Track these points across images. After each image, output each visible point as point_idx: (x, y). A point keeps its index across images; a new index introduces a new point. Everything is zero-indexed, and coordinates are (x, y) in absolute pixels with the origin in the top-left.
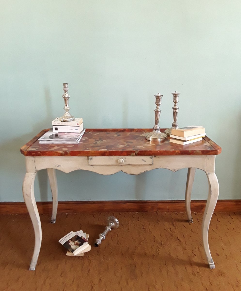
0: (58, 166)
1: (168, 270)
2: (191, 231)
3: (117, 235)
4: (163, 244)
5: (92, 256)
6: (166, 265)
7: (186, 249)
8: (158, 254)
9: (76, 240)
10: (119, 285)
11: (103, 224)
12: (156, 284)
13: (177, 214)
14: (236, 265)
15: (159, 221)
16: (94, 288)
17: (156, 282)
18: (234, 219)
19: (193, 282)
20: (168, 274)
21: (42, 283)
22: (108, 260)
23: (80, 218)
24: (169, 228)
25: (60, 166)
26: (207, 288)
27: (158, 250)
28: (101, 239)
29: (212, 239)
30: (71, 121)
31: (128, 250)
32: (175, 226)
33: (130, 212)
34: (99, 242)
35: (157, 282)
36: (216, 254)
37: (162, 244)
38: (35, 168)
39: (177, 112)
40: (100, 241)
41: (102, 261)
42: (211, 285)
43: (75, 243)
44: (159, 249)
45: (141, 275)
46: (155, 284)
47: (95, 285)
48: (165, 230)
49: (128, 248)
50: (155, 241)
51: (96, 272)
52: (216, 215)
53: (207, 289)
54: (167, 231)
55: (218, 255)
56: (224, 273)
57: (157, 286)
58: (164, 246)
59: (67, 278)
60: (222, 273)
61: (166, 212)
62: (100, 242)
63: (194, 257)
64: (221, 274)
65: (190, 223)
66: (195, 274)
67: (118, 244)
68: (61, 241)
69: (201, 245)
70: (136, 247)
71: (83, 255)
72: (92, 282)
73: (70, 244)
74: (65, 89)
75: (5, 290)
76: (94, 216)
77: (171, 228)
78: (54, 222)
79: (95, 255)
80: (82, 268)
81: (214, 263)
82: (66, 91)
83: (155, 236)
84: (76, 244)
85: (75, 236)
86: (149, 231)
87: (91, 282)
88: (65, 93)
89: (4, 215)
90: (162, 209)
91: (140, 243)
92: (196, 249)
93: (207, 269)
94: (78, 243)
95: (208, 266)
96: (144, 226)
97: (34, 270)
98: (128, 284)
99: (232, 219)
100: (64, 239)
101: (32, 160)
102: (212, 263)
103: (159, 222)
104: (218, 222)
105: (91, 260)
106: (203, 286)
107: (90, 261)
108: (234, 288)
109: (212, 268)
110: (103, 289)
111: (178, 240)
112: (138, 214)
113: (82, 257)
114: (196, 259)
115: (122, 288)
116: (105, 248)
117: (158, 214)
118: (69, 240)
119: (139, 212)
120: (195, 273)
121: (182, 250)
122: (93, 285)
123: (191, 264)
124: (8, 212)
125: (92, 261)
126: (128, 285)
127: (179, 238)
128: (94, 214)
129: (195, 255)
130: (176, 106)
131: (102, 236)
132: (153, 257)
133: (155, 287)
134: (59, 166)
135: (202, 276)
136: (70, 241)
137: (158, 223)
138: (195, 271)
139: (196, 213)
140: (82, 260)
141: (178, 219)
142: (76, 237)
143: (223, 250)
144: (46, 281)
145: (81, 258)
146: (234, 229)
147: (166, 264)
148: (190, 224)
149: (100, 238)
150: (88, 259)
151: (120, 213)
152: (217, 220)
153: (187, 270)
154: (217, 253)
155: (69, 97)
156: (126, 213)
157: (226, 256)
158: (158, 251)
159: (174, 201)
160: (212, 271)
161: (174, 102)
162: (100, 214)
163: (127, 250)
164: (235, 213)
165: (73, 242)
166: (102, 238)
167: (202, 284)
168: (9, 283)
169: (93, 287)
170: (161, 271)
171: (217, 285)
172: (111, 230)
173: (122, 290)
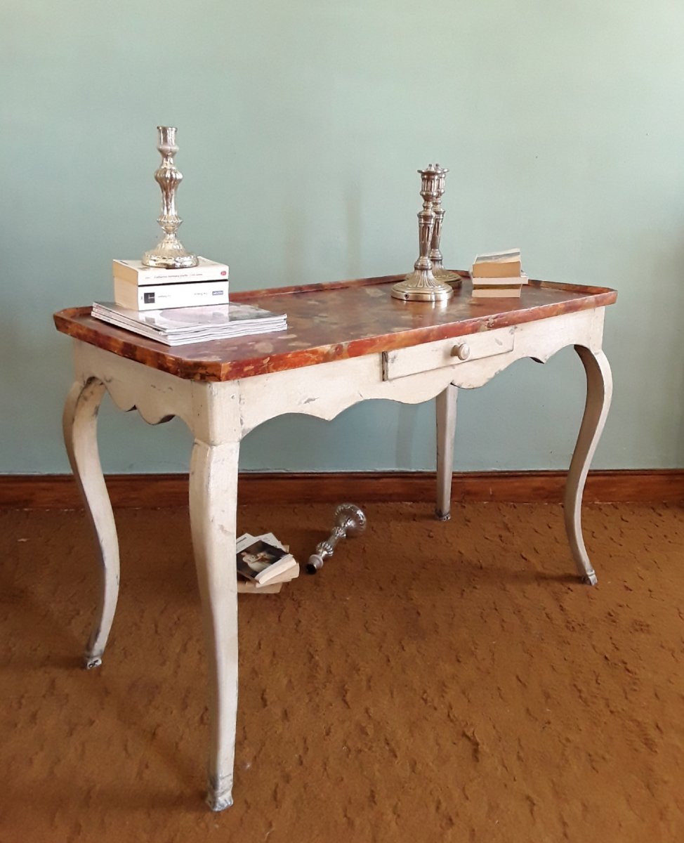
1: (503, 620)
2: (554, 543)
3: (361, 551)
4: (483, 567)
5: (303, 592)
6: (496, 610)
7: (545, 579)
8: (474, 588)
9: (261, 551)
10: (380, 650)
12: (476, 648)
13: (515, 507)
14: (678, 610)
15: (469, 521)
16: (317, 658)
17: (474, 643)
18: (664, 517)
19: (569, 644)
20: (503, 627)
21: (178, 651)
22: (346, 600)
24: (497, 536)
27: (474, 580)
28: (323, 555)
29: (611, 556)
31: (395, 580)
32: (511, 530)
33: (391, 501)
34: (318, 562)
35: (477, 644)
36: (623, 588)
37: (481, 568)
40: (319, 559)
41: (331, 603)
42: (617, 649)
43: (257, 557)
44: (477, 579)
45: (436, 631)
46: (473, 649)
47: (317, 651)
48: (487, 539)
49: (395, 576)
50: (462, 562)
51: (317, 625)
52: (617, 508)
53: (606, 658)
54: (491, 541)
55: (628, 589)
56: (648, 626)
57: (477, 651)
58: (488, 572)
61: (485, 503)
62: (321, 563)
63: (567, 593)
66: (573, 627)
67: (366, 567)
70: (414, 572)
71: (278, 591)
72: (310, 646)
73: (244, 559)
76: (296, 510)
77: (502, 535)
79: (309, 591)
80: (279, 617)
83: (463, 552)
84: (262, 560)
85: (257, 543)
86: (444, 542)
87: (308, 646)
89: (48, 510)
90: (476, 494)
91: (425, 565)
94: (265, 557)
96: (431, 531)
98: (403, 648)
99: (660, 515)
103: (469, 523)
104: (623, 522)
105: (302, 600)
106: (596, 652)
107: (299, 603)
108: (675, 655)
111: (523, 560)
112: (411, 506)
113: (275, 594)
115: (387, 657)
116: (335, 575)
117: (464, 507)
118: (241, 552)
119: (414, 501)
120: (573, 624)
122: (312, 653)
123: (562, 607)
125: (303, 602)
126: (404, 650)
127: (525, 556)
128: (295, 508)
129: (569, 589)
131: (326, 550)
132: (462, 594)
133: (473, 654)
135: (592, 632)
136: (243, 554)
137: (467, 525)
138: (573, 621)
140: (276, 601)
141: (518, 517)
142: (260, 545)
143: (642, 578)
144: (188, 646)
145: (274, 597)
146: (665, 536)
147: (497, 608)
148: (550, 528)
149: (320, 552)
150: (293, 600)
151: (365, 505)
152: (623, 520)
153: (552, 621)
154: (626, 584)
156: (380, 504)
157: (649, 593)
158: (473, 582)
159: (507, 474)
162: (312, 506)
163: (392, 579)
164: (665, 504)
165: (253, 556)
166: (325, 553)
167: (594, 647)
169: (314, 656)
170: (485, 621)
171: (632, 649)
172: (347, 536)
173: (389, 661)
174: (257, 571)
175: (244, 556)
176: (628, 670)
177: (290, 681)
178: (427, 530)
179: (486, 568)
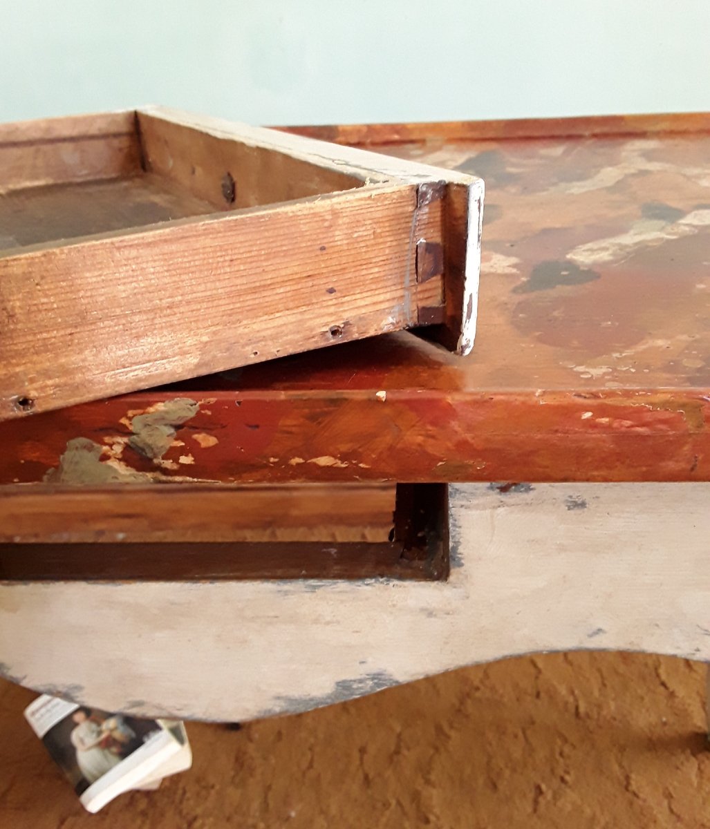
4: (582, 711)
5: (204, 793)
22: (288, 818)
27: (561, 754)
31: (397, 752)
37: (576, 712)
43: (100, 733)
49: (399, 735)
50: (538, 695)
58: (592, 724)
70: (439, 727)
71: (155, 787)
73: (76, 736)
79: (217, 787)
83: (539, 663)
84: (108, 743)
91: (462, 702)
94: (117, 734)
105: (195, 819)
111: (662, 688)
113: (149, 793)
116: (280, 733)
118: (76, 711)
125: (198, 822)
127: (664, 677)
132: (536, 803)
136: (76, 717)
140: (144, 814)
145: (144, 803)
150: (181, 813)
158: (561, 760)
163: (393, 748)
165: (94, 726)
174: (89, 777)
175: (78, 725)
179: (588, 715)
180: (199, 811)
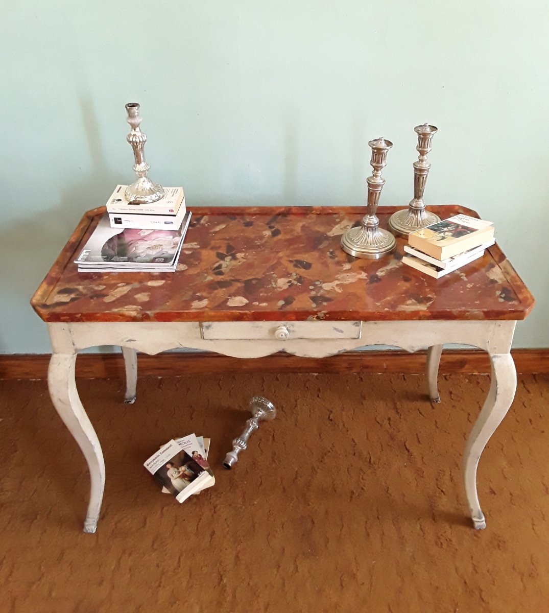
0: (127, 341)
1: (383, 533)
2: (434, 427)
3: (271, 439)
4: (372, 461)
5: (219, 496)
6: (378, 519)
7: (422, 477)
8: (362, 489)
9: (183, 465)
10: (278, 571)
11: (241, 407)
12: (358, 570)
13: (404, 379)
14: (532, 519)
15: (365, 399)
16: (225, 581)
17: (357, 563)
18: (532, 395)
19: (436, 565)
20: (382, 542)
21: (113, 567)
22: (254, 504)
23: (189, 389)
24: (387, 418)
25: (133, 341)
26: (467, 582)
27: (362, 478)
28: (237, 451)
30: (154, 201)
31: (296, 478)
32: (399, 411)
33: (300, 373)
34: (232, 459)
35: (359, 565)
36: (488, 491)
37: (370, 462)
38: (74, 344)
39: (425, 176)
40: (234, 457)
41: (241, 508)
42: (476, 571)
43: (179, 472)
44: (365, 477)
45: (326, 546)
46: (355, 570)
47: (225, 571)
48: (378, 422)
49: (297, 472)
50: (354, 454)
51: (228, 536)
53: (465, 583)
54: (381, 426)
55: (493, 492)
56: (505, 542)
57: (358, 573)
58: (376, 466)
59: (166, 554)
60: (500, 541)
61: (380, 374)
62: (235, 459)
63: (440, 498)
64: (498, 543)
65: (433, 405)
66: (442, 544)
67: (274, 461)
68: (148, 465)
69: (457, 466)
70: (313, 468)
71: (199, 493)
72: (221, 565)
73: (169, 474)
74: (133, 121)
75: (35, 587)
76: (220, 384)
77: (391, 418)
78: (133, 402)
79: (224, 493)
80: (198, 525)
81: (483, 519)
82: (134, 127)
83: (356, 440)
84: (183, 476)
85: (179, 452)
86: (341, 427)
87: (218, 565)
88: (133, 130)
89: (19, 380)
90: (372, 367)
91: (323, 458)
92: (444, 475)
93: (467, 530)
94: (186, 473)
95: (469, 523)
96: (331, 412)
97: (94, 532)
98: (297, 568)
99: (529, 391)
100: (156, 460)
101: (64, 329)
102: (480, 518)
103: (364, 402)
105: (216, 505)
106: (458, 574)
107: (215, 508)
108: (524, 580)
109: (478, 528)
110: (243, 583)
111: (406, 451)
112: (317, 378)
113: (196, 497)
114: (445, 504)
115: (283, 579)
116: (247, 472)
117: (362, 379)
118: (167, 463)
119: (319, 373)
120: (442, 540)
121: (414, 477)
122: (222, 573)
123: (434, 516)
124: (27, 374)
125: (218, 507)
126: (297, 571)
127: (408, 446)
128: (220, 380)
129: (442, 491)
130: (425, 162)
131: (240, 446)
132: (351, 497)
133: (355, 578)
134: (130, 340)
135: (457, 550)
136: (168, 466)
137: (362, 404)
138: (442, 535)
139: (448, 377)
140: (195, 504)
141: (407, 392)
142: (182, 456)
143: (506, 478)
144: (121, 562)
145: (195, 500)
146: (531, 421)
147: (380, 517)
148: (433, 408)
149: (235, 448)
150: (210, 504)
151: (278, 376)
153: (424, 534)
154: (492, 486)
155: (143, 141)
156: (291, 376)
157: (510, 496)
158: (362, 481)
159: (399, 353)
160: (479, 535)
161: (418, 150)
162: (234, 377)
163: (294, 476)
164: (534, 377)
165: (176, 470)
166: (240, 448)
167: (456, 569)
168: (42, 568)
169: (223, 578)
170: (368, 535)
171: (488, 571)
172: (259, 427)
173: (284, 585)
174: (178, 490)
175: (169, 469)
176: (482, 599)
177: (201, 608)
178: (328, 410)
179: (374, 463)
180: (218, 502)
